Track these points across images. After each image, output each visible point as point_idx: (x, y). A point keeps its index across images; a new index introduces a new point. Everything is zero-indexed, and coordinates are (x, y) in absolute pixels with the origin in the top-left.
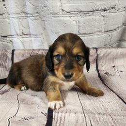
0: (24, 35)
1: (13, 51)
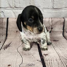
0: (16, 7)
1: (8, 19)
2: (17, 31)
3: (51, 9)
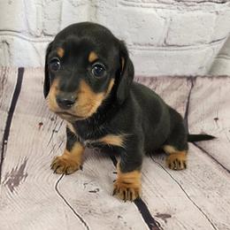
2: (41, 124)
3: (158, 46)
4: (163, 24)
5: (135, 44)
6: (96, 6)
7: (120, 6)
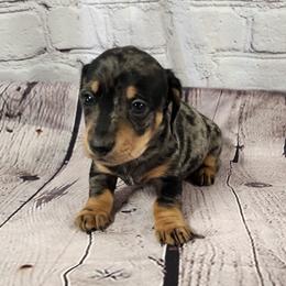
3: (245, 52)
4: (244, 24)
5: (217, 50)
6: (171, 12)
7: (192, 8)
